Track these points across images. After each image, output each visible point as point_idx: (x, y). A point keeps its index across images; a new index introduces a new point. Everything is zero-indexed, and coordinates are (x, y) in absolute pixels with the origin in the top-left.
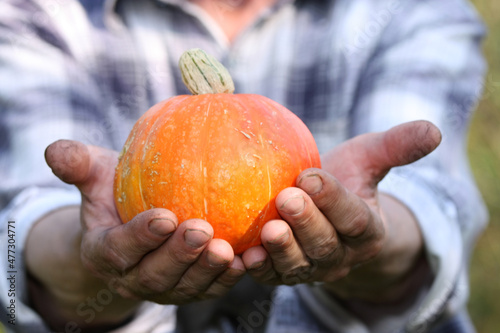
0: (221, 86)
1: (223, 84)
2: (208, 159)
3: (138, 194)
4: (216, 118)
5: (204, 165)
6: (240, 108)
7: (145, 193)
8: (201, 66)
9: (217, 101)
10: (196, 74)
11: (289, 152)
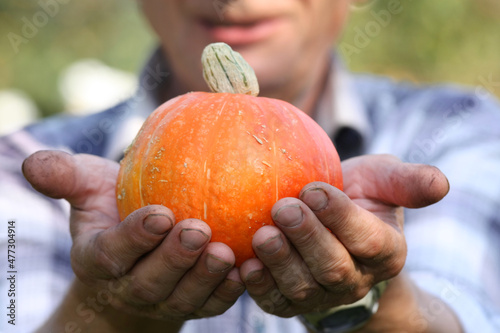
0: (243, 87)
1: (246, 84)
2: (213, 159)
3: (137, 191)
4: (229, 119)
5: (208, 167)
6: (257, 111)
7: (144, 191)
8: (224, 63)
9: (234, 102)
10: (217, 70)
11: (304, 164)
